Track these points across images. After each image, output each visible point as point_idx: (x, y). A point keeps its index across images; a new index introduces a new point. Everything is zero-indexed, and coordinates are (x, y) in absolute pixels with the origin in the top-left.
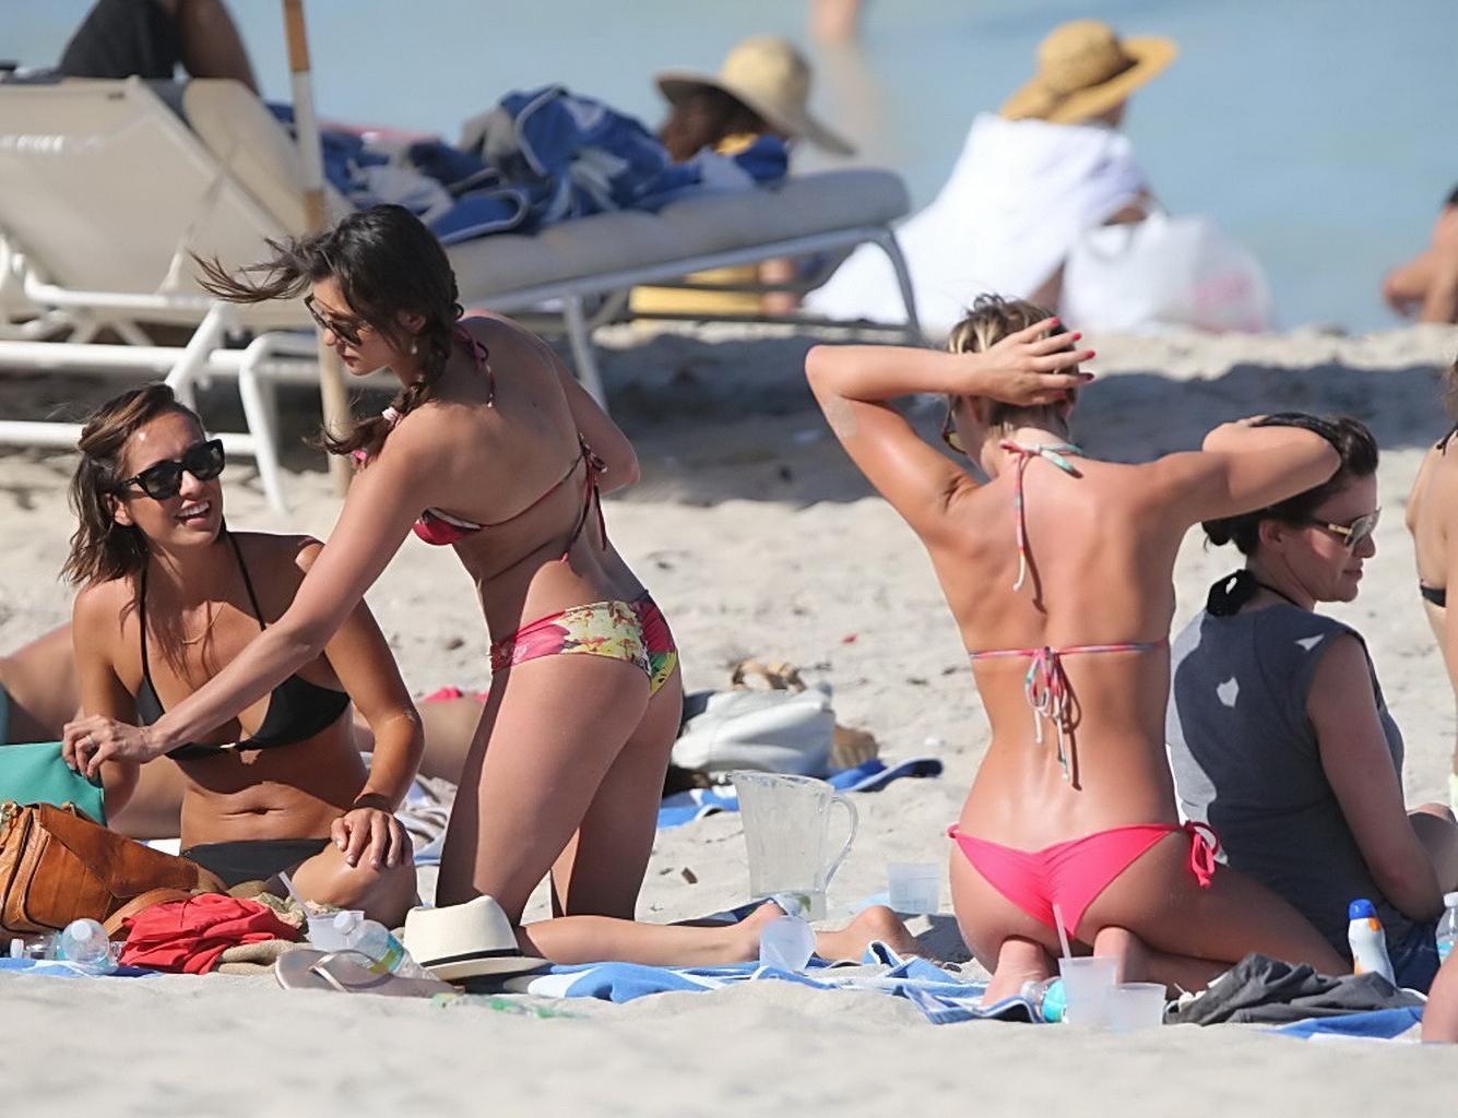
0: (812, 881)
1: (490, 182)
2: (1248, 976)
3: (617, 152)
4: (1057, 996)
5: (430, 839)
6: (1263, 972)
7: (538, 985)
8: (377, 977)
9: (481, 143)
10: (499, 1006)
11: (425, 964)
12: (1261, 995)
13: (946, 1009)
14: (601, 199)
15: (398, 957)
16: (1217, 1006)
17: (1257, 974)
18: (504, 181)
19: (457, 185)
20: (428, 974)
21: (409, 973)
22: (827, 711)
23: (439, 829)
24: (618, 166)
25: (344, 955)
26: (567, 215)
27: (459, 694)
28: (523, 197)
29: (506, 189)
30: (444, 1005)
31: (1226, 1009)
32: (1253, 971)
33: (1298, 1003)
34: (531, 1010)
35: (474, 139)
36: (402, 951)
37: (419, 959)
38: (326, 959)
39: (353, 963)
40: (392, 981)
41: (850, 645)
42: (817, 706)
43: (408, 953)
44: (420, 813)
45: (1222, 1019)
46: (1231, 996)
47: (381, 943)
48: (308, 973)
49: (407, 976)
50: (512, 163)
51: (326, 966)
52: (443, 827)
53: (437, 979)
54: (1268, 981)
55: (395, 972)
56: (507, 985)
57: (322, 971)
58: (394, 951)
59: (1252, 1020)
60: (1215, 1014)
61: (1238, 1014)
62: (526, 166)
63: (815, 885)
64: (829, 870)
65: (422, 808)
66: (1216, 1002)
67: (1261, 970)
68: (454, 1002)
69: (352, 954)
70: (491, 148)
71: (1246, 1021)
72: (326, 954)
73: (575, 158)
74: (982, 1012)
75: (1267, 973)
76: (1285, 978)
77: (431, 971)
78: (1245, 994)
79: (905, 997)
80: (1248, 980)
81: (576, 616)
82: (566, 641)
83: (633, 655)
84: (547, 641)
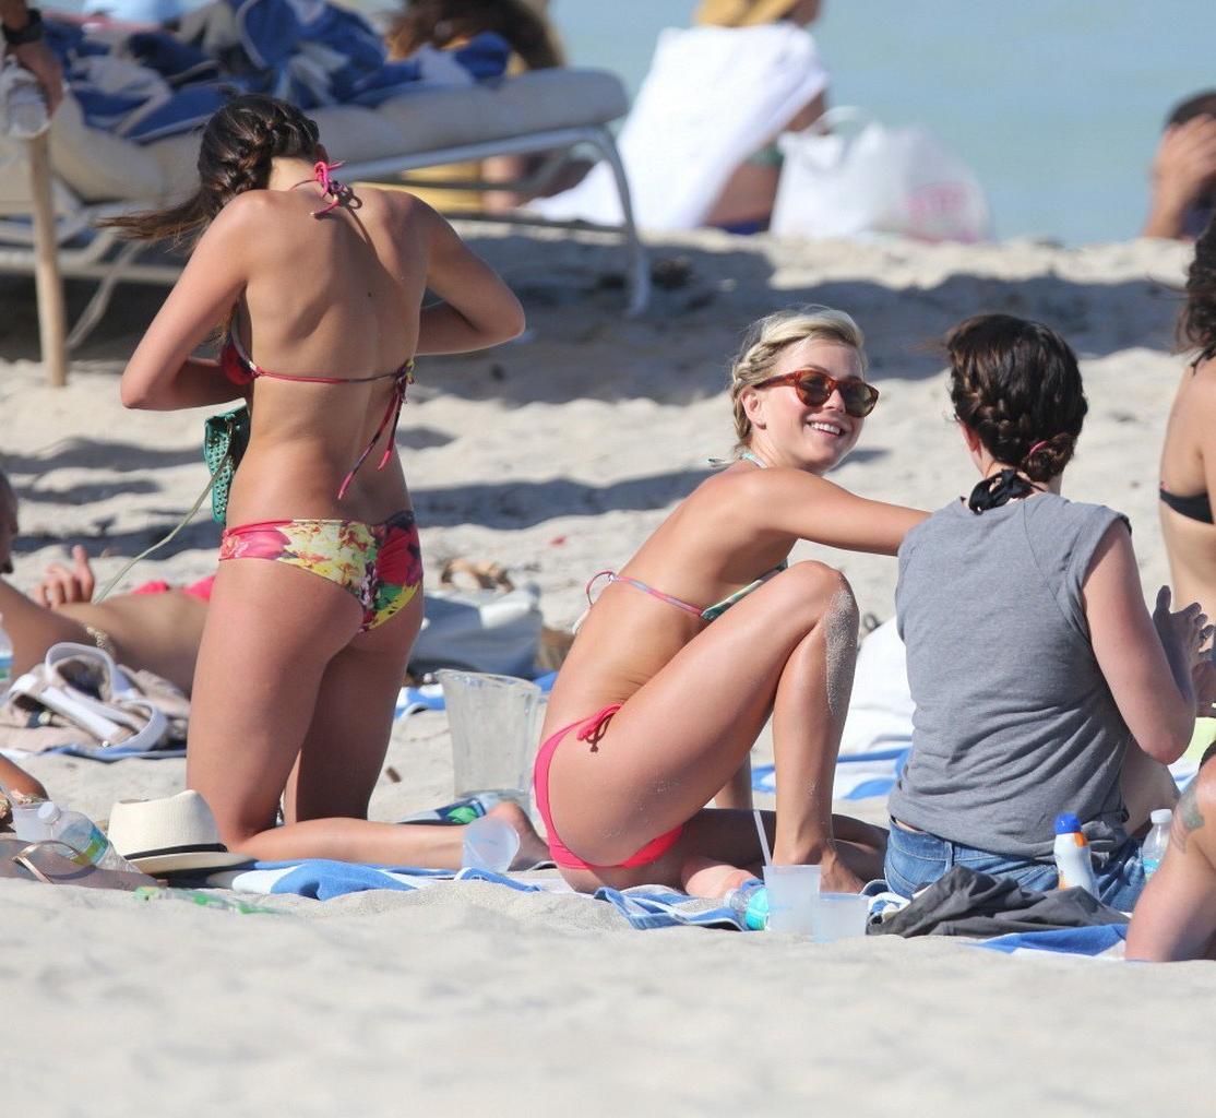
0: (517, 783)
1: (209, 74)
2: (953, 888)
3: (338, 46)
4: (759, 905)
5: (135, 732)
6: (968, 885)
7: (242, 881)
8: (79, 868)
9: (203, 33)
10: (202, 901)
11: (128, 857)
12: (964, 907)
13: (646, 914)
14: (320, 93)
15: (101, 849)
16: (921, 918)
17: (962, 886)
18: (224, 74)
19: (176, 77)
20: (131, 867)
21: (111, 865)
22: (535, 612)
23: (145, 722)
24: (337, 60)
25: (47, 846)
27: (167, 588)
29: (226, 81)
30: (147, 898)
31: (930, 921)
32: (958, 883)
33: (1003, 917)
34: (233, 906)
36: (106, 843)
37: (122, 852)
38: (30, 849)
39: (56, 854)
40: (96, 873)
41: (558, 546)
42: (525, 606)
43: (112, 845)
44: (126, 705)
45: (925, 931)
46: (935, 908)
47: (84, 834)
48: (11, 863)
49: (110, 868)
50: (231, 55)
51: (30, 857)
52: (147, 719)
53: (140, 872)
54: (972, 894)
55: (98, 864)
56: (210, 880)
57: (26, 862)
58: (98, 843)
59: (956, 932)
60: (919, 925)
61: (941, 926)
62: (245, 58)
63: (520, 786)
65: (127, 700)
66: (920, 914)
67: (966, 883)
68: (157, 895)
69: (55, 845)
70: (211, 40)
71: (949, 934)
72: (29, 844)
73: (295, 52)
74: (684, 919)
75: (972, 886)
76: (989, 892)
77: (134, 863)
78: (949, 907)
79: (607, 900)
80: (952, 892)
81: (303, 528)
82: (285, 551)
83: (350, 582)
84: (266, 545)
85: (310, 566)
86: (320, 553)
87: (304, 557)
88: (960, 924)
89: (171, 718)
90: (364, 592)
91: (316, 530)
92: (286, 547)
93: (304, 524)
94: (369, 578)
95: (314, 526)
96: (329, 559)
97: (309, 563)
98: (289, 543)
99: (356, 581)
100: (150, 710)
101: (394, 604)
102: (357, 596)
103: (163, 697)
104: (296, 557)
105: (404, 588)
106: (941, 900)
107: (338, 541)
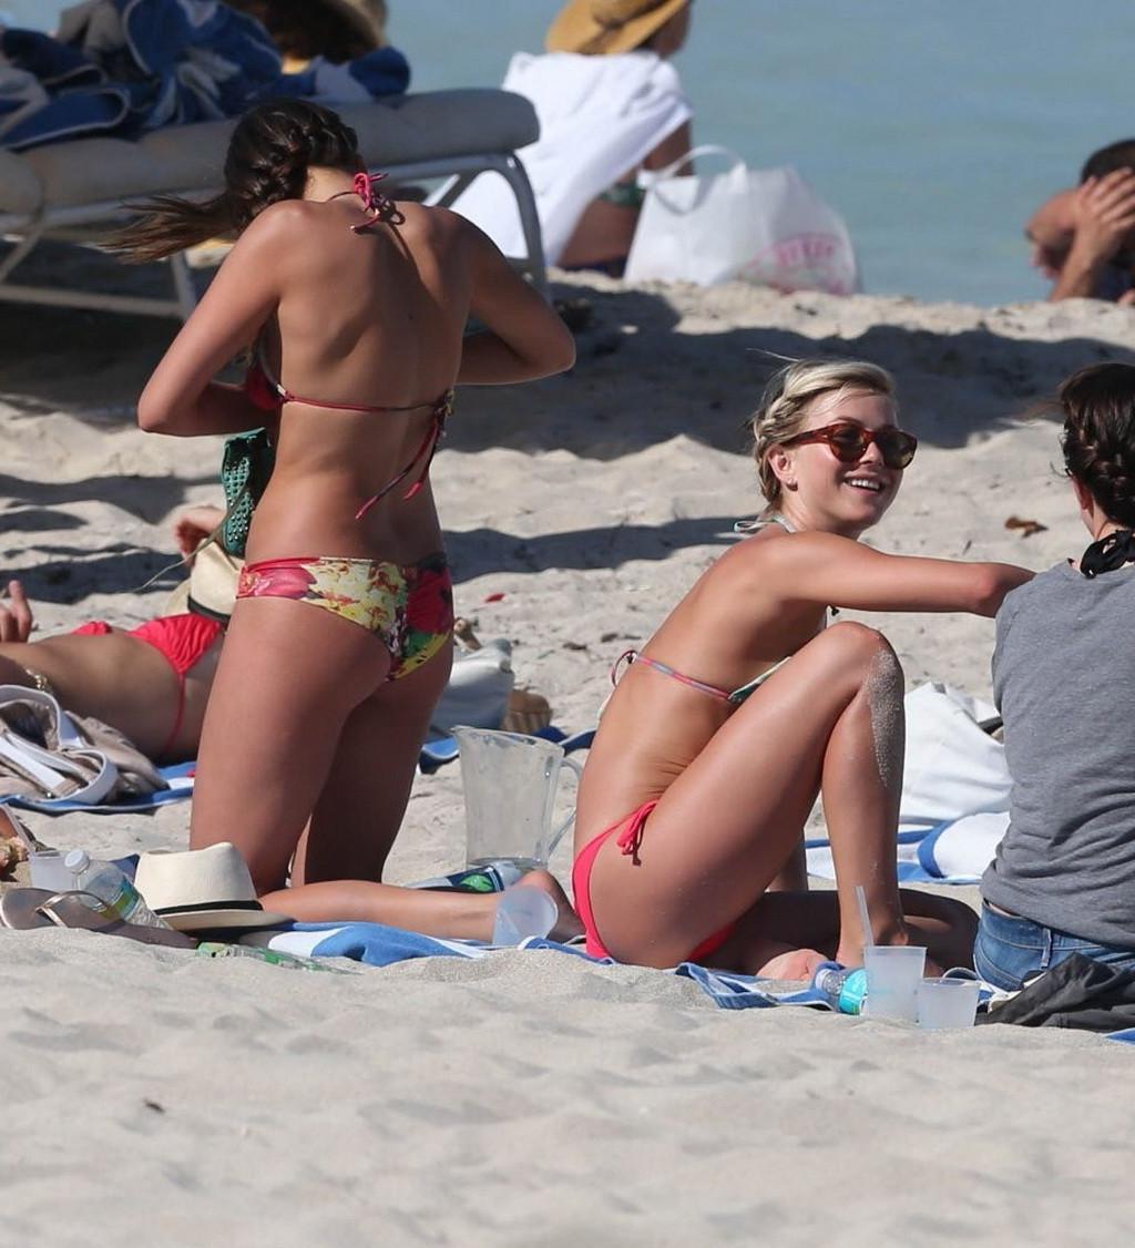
0: (534, 851)
1: (90, 78)
2: (1068, 977)
4: (855, 988)
6: (1084, 975)
8: (107, 922)
9: (82, 32)
10: (273, 958)
11: (159, 912)
12: (1079, 999)
13: (731, 993)
14: (209, 104)
15: (132, 902)
16: (1033, 1009)
17: (1078, 976)
18: (105, 79)
19: (53, 81)
20: (161, 923)
21: (142, 920)
24: (229, 68)
25: (72, 897)
26: (171, 120)
27: (109, 629)
28: (125, 96)
29: (106, 86)
30: (214, 955)
31: (1042, 1011)
32: (1074, 973)
33: (1120, 1010)
34: (307, 967)
35: (74, 27)
36: (136, 896)
37: (152, 907)
38: (55, 900)
39: (83, 906)
40: (126, 927)
41: (494, 604)
42: (496, 664)
43: (142, 898)
45: (1035, 1022)
46: (1048, 998)
47: (113, 886)
48: (33, 914)
49: (139, 923)
50: (114, 58)
51: (54, 907)
53: (171, 929)
54: (1089, 984)
55: (127, 918)
57: (51, 913)
58: (129, 895)
59: (1070, 1025)
60: (1030, 1015)
61: (1054, 1018)
62: (131, 62)
63: (538, 854)
64: (552, 840)
66: (1031, 1004)
67: (1082, 972)
69: (82, 896)
70: (92, 40)
71: (1062, 1027)
72: (55, 894)
73: (185, 58)
74: (776, 1000)
75: (1087, 977)
76: (1108, 982)
77: (165, 919)
78: (1063, 997)
79: (691, 977)
80: (1067, 983)
81: (329, 566)
82: (310, 590)
83: (379, 626)
84: (290, 583)
85: (337, 608)
86: (347, 595)
87: (330, 598)
88: (1074, 1015)
89: (121, 769)
90: (392, 638)
91: (344, 569)
92: (312, 587)
93: (331, 562)
94: (398, 624)
95: (342, 565)
96: (358, 602)
97: (335, 604)
98: (315, 582)
99: (385, 626)
100: (100, 760)
101: (423, 653)
102: (385, 642)
103: (113, 747)
104: (321, 597)
105: (434, 636)
106: (1055, 989)
107: (366, 581)
